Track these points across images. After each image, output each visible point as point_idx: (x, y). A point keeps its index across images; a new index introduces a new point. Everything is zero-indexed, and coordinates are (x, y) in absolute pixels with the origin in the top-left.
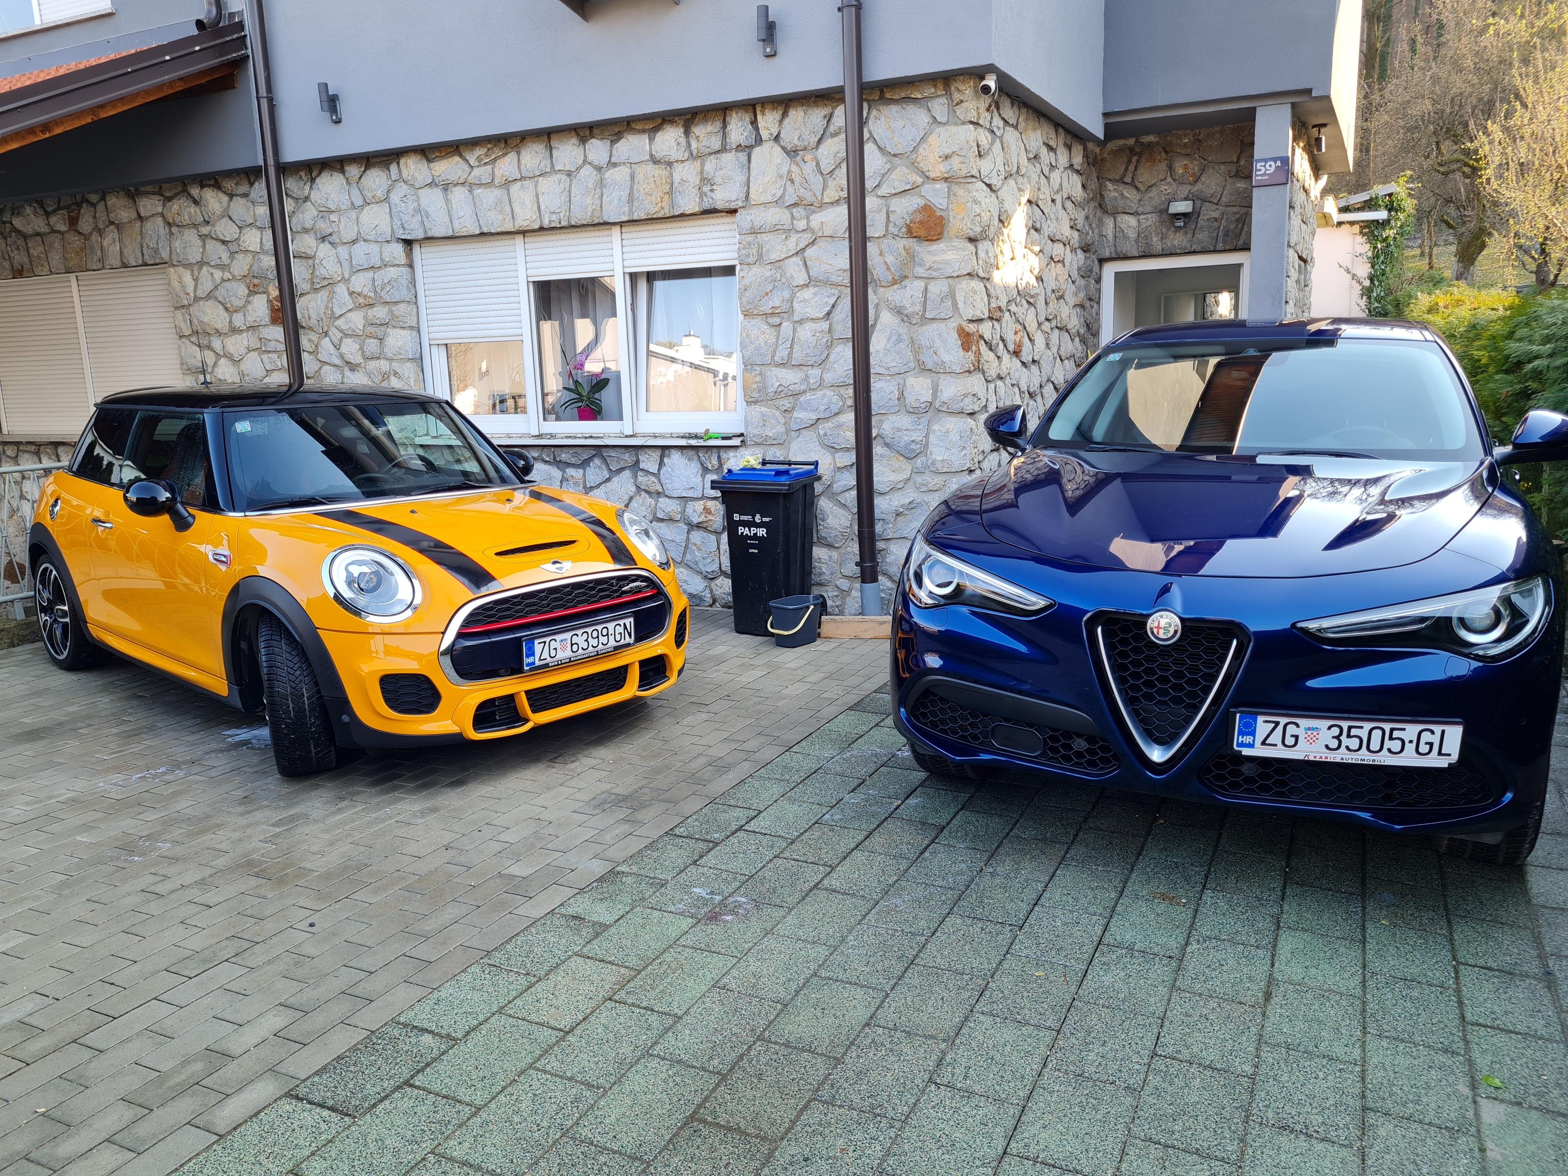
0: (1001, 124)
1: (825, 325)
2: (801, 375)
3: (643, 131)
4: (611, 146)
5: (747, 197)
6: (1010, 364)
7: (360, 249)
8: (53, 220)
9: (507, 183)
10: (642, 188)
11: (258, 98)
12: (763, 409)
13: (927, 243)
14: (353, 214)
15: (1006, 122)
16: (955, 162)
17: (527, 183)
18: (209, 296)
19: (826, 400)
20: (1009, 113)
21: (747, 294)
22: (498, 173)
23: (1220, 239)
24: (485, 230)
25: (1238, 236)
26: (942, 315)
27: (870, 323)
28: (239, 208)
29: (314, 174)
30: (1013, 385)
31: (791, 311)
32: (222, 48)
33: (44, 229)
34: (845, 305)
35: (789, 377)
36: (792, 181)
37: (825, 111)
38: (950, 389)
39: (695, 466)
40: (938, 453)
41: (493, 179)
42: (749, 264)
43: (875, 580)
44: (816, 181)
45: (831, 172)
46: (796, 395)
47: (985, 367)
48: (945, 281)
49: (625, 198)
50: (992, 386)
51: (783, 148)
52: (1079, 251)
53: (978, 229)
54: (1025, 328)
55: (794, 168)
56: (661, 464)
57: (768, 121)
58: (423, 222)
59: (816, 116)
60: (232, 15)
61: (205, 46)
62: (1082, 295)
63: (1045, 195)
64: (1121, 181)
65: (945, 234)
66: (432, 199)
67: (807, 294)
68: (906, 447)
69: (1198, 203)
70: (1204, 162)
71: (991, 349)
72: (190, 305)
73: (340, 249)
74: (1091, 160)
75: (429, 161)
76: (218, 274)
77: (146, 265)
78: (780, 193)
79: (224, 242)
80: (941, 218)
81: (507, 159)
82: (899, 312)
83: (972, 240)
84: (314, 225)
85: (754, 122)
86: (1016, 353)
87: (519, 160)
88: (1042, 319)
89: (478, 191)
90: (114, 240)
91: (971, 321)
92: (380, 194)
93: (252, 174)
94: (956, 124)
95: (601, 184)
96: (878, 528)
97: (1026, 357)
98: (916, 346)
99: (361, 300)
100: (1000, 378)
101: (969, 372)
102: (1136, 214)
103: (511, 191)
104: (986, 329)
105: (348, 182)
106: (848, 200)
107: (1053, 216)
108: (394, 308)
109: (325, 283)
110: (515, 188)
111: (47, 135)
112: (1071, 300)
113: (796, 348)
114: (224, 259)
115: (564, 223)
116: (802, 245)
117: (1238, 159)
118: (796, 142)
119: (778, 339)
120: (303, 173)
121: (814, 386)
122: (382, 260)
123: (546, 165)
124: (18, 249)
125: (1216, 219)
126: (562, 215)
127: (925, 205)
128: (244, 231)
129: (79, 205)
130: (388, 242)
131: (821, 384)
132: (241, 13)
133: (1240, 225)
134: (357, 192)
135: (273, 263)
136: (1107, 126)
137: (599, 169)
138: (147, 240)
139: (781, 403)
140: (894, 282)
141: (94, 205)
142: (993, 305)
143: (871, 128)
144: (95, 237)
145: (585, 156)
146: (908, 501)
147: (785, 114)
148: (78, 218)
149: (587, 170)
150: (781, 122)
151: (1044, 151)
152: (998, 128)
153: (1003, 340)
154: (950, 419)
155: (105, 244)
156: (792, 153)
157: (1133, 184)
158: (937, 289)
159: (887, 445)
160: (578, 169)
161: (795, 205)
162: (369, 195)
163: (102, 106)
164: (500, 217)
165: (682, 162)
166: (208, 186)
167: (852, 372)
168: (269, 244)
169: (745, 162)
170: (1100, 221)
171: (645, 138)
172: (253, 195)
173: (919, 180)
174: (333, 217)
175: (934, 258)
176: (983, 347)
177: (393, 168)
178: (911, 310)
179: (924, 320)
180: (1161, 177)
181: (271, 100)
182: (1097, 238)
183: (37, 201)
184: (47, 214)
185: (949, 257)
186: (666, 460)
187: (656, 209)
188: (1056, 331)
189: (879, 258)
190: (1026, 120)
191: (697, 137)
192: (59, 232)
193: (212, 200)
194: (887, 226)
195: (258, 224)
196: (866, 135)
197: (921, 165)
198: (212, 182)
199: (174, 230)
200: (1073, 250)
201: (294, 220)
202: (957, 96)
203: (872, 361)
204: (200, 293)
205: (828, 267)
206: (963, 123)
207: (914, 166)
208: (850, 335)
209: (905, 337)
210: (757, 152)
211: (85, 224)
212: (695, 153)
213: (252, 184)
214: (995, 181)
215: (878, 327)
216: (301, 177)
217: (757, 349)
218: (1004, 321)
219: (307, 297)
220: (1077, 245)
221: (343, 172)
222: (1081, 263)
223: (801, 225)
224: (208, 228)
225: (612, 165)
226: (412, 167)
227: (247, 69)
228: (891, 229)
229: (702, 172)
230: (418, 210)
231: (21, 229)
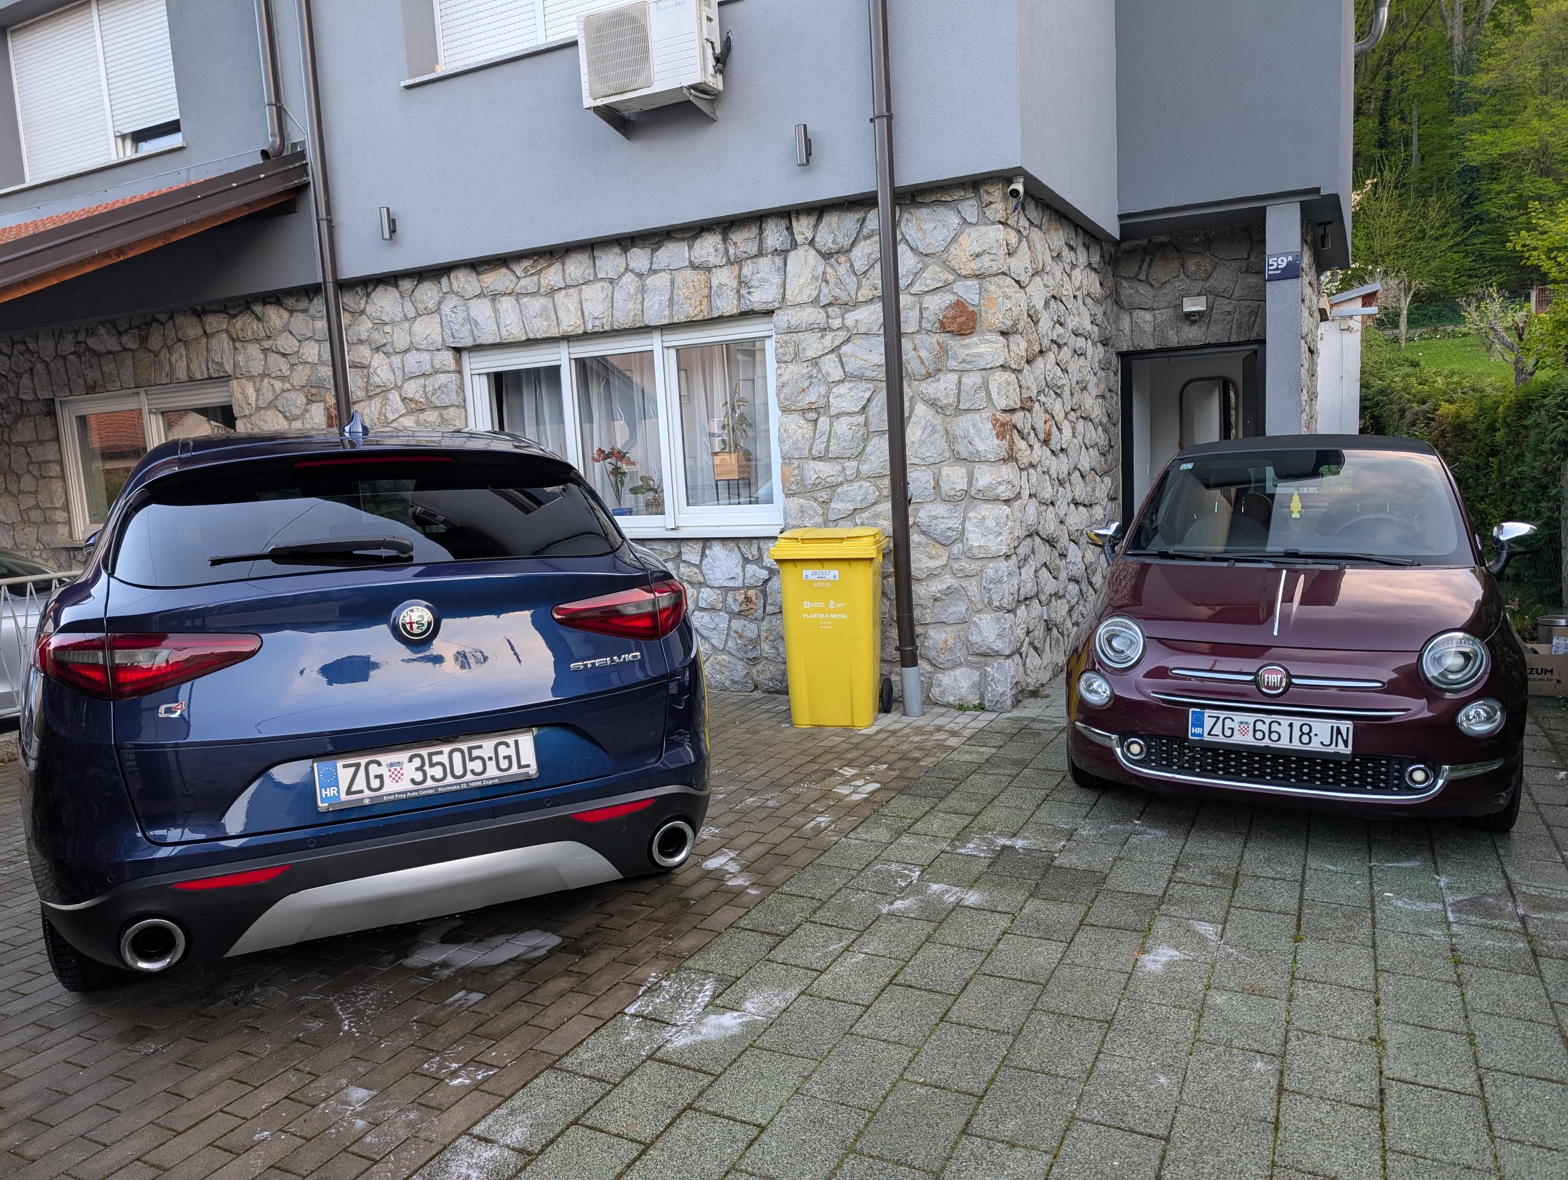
0: (1027, 224)
1: (861, 419)
2: (838, 467)
3: (683, 239)
4: (652, 254)
5: (784, 298)
6: (1039, 452)
7: (412, 358)
8: (125, 339)
9: (552, 292)
10: (682, 293)
11: (318, 220)
12: (801, 501)
13: (958, 338)
14: (406, 325)
15: (1031, 223)
16: (986, 261)
17: (571, 291)
18: (271, 405)
19: (862, 491)
20: (1033, 213)
21: (784, 390)
22: (544, 282)
23: (1234, 331)
24: (531, 336)
25: (1251, 328)
26: (976, 406)
27: (906, 415)
28: (299, 323)
29: (370, 289)
30: (1044, 473)
31: (828, 406)
32: (285, 175)
33: (118, 348)
34: (882, 398)
35: (827, 470)
36: (827, 282)
37: (859, 215)
38: (985, 477)
39: (736, 557)
40: (975, 539)
41: (539, 289)
42: (785, 362)
43: (915, 664)
44: (851, 282)
45: (865, 273)
46: (834, 487)
47: (1018, 456)
48: (979, 374)
49: (665, 303)
50: (1025, 473)
51: (819, 252)
52: (1099, 345)
53: (1009, 323)
54: (1053, 417)
55: (829, 270)
56: (703, 555)
57: (803, 227)
58: (472, 330)
59: (849, 222)
60: (294, 145)
61: (269, 173)
62: (1103, 386)
63: (1067, 291)
64: (1136, 278)
65: (977, 328)
66: (481, 310)
67: (842, 389)
68: (942, 534)
69: (1211, 298)
70: (1216, 260)
71: (1023, 438)
72: (251, 415)
73: (393, 358)
74: (1107, 260)
75: (478, 274)
76: (278, 385)
77: (211, 378)
78: (815, 293)
79: (284, 355)
80: (973, 313)
81: (552, 269)
82: (933, 404)
83: (1004, 334)
84: (369, 336)
85: (789, 228)
86: (1046, 442)
87: (564, 271)
88: (1068, 409)
89: (525, 300)
90: (181, 355)
91: (1005, 411)
92: (431, 305)
93: (312, 291)
94: (986, 224)
95: (643, 290)
96: (917, 613)
97: (1055, 445)
98: (951, 437)
99: (413, 406)
100: (1032, 466)
101: (1004, 460)
102: (1151, 309)
103: (556, 299)
104: (1018, 418)
105: (402, 296)
106: (882, 298)
107: (1075, 312)
108: (444, 412)
109: (378, 390)
110: (560, 296)
111: (122, 258)
112: (1093, 391)
113: (833, 441)
114: (284, 371)
115: (607, 328)
116: (837, 343)
117: (1249, 256)
118: (830, 245)
119: (815, 433)
120: (359, 289)
121: (851, 478)
122: (433, 367)
123: (589, 274)
124: (91, 366)
125: (1229, 313)
126: (605, 320)
127: (958, 301)
128: (304, 344)
129: (149, 324)
130: (438, 350)
131: (858, 476)
132: (303, 143)
133: (1252, 319)
134: (410, 304)
135: (330, 373)
136: (1122, 228)
137: (640, 276)
138: (213, 355)
139: (819, 494)
140: (928, 376)
141: (163, 324)
142: (1025, 396)
143: (903, 230)
144: (164, 353)
145: (627, 264)
146: (945, 586)
147: (819, 220)
148: (148, 337)
149: (629, 278)
150: (816, 226)
151: (1066, 251)
152: (1025, 228)
153: (1034, 429)
154: (986, 506)
155: (173, 359)
156: (826, 256)
157: (1147, 282)
158: (971, 380)
159: (924, 533)
160: (620, 277)
161: (830, 304)
162: (421, 307)
163: (173, 231)
164: (545, 324)
165: (721, 267)
166: (270, 303)
167: (888, 463)
168: (327, 356)
169: (782, 265)
170: (1117, 315)
171: (684, 246)
172: (312, 311)
173: (951, 278)
174: (387, 329)
175: (967, 352)
176: (1016, 436)
177: (444, 281)
178: (945, 401)
179: (959, 411)
180: (1174, 274)
181: (330, 222)
182: (1114, 332)
183: (110, 322)
184: (120, 334)
185: (982, 350)
186: (707, 552)
187: (696, 312)
188: (1081, 421)
189: (913, 353)
190: (1049, 221)
191: (735, 243)
192: (130, 350)
193: (273, 317)
194: (920, 322)
195: (317, 337)
196: (899, 237)
197: (953, 263)
198: (274, 300)
199: (238, 345)
200: (1094, 344)
201: (350, 333)
202: (986, 198)
203: (908, 453)
204: (261, 404)
205: (862, 362)
206: (993, 223)
207: (946, 264)
208: (886, 427)
209: (940, 428)
210: (792, 256)
211: (155, 342)
212: (732, 258)
213: (311, 300)
214: (1024, 279)
215: (913, 419)
216: (357, 293)
217: (795, 443)
218: (1034, 410)
219: (362, 404)
220: (1097, 339)
221: (397, 287)
222: (1101, 356)
223: (836, 323)
224: (270, 342)
225: (653, 271)
226: (463, 280)
227: (308, 195)
228: (925, 325)
229: (739, 276)
230: (468, 319)
231: (95, 347)
